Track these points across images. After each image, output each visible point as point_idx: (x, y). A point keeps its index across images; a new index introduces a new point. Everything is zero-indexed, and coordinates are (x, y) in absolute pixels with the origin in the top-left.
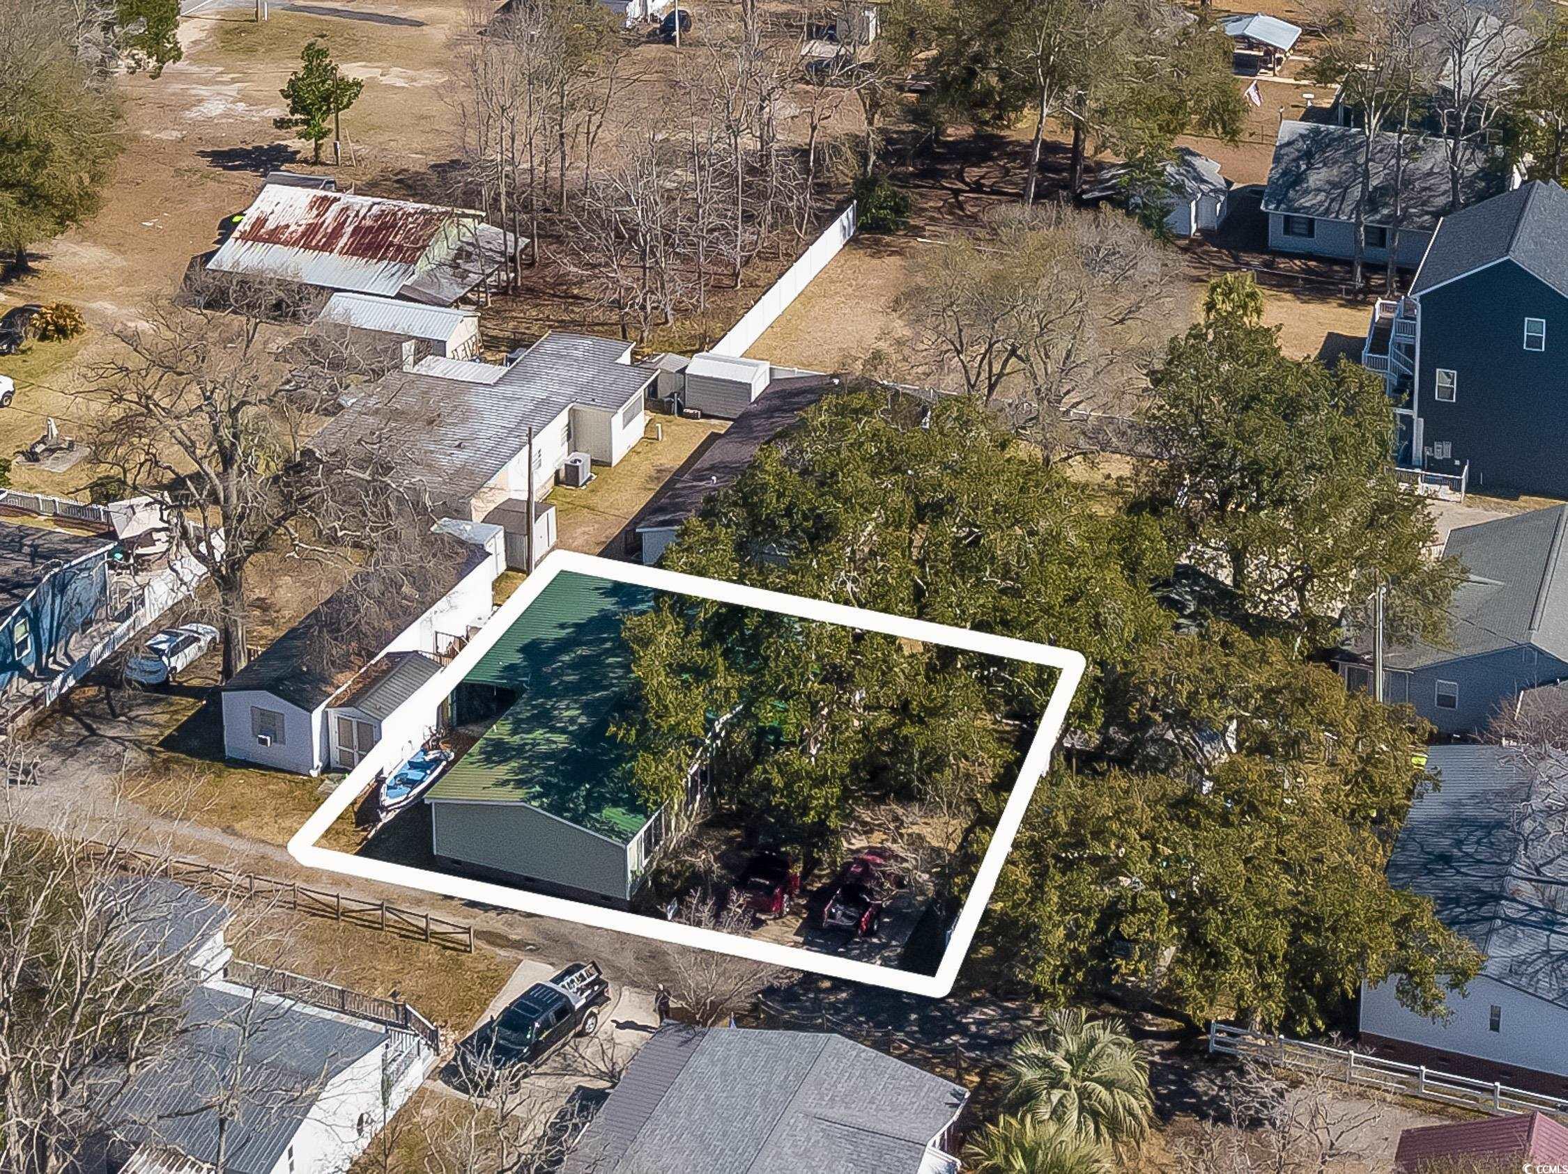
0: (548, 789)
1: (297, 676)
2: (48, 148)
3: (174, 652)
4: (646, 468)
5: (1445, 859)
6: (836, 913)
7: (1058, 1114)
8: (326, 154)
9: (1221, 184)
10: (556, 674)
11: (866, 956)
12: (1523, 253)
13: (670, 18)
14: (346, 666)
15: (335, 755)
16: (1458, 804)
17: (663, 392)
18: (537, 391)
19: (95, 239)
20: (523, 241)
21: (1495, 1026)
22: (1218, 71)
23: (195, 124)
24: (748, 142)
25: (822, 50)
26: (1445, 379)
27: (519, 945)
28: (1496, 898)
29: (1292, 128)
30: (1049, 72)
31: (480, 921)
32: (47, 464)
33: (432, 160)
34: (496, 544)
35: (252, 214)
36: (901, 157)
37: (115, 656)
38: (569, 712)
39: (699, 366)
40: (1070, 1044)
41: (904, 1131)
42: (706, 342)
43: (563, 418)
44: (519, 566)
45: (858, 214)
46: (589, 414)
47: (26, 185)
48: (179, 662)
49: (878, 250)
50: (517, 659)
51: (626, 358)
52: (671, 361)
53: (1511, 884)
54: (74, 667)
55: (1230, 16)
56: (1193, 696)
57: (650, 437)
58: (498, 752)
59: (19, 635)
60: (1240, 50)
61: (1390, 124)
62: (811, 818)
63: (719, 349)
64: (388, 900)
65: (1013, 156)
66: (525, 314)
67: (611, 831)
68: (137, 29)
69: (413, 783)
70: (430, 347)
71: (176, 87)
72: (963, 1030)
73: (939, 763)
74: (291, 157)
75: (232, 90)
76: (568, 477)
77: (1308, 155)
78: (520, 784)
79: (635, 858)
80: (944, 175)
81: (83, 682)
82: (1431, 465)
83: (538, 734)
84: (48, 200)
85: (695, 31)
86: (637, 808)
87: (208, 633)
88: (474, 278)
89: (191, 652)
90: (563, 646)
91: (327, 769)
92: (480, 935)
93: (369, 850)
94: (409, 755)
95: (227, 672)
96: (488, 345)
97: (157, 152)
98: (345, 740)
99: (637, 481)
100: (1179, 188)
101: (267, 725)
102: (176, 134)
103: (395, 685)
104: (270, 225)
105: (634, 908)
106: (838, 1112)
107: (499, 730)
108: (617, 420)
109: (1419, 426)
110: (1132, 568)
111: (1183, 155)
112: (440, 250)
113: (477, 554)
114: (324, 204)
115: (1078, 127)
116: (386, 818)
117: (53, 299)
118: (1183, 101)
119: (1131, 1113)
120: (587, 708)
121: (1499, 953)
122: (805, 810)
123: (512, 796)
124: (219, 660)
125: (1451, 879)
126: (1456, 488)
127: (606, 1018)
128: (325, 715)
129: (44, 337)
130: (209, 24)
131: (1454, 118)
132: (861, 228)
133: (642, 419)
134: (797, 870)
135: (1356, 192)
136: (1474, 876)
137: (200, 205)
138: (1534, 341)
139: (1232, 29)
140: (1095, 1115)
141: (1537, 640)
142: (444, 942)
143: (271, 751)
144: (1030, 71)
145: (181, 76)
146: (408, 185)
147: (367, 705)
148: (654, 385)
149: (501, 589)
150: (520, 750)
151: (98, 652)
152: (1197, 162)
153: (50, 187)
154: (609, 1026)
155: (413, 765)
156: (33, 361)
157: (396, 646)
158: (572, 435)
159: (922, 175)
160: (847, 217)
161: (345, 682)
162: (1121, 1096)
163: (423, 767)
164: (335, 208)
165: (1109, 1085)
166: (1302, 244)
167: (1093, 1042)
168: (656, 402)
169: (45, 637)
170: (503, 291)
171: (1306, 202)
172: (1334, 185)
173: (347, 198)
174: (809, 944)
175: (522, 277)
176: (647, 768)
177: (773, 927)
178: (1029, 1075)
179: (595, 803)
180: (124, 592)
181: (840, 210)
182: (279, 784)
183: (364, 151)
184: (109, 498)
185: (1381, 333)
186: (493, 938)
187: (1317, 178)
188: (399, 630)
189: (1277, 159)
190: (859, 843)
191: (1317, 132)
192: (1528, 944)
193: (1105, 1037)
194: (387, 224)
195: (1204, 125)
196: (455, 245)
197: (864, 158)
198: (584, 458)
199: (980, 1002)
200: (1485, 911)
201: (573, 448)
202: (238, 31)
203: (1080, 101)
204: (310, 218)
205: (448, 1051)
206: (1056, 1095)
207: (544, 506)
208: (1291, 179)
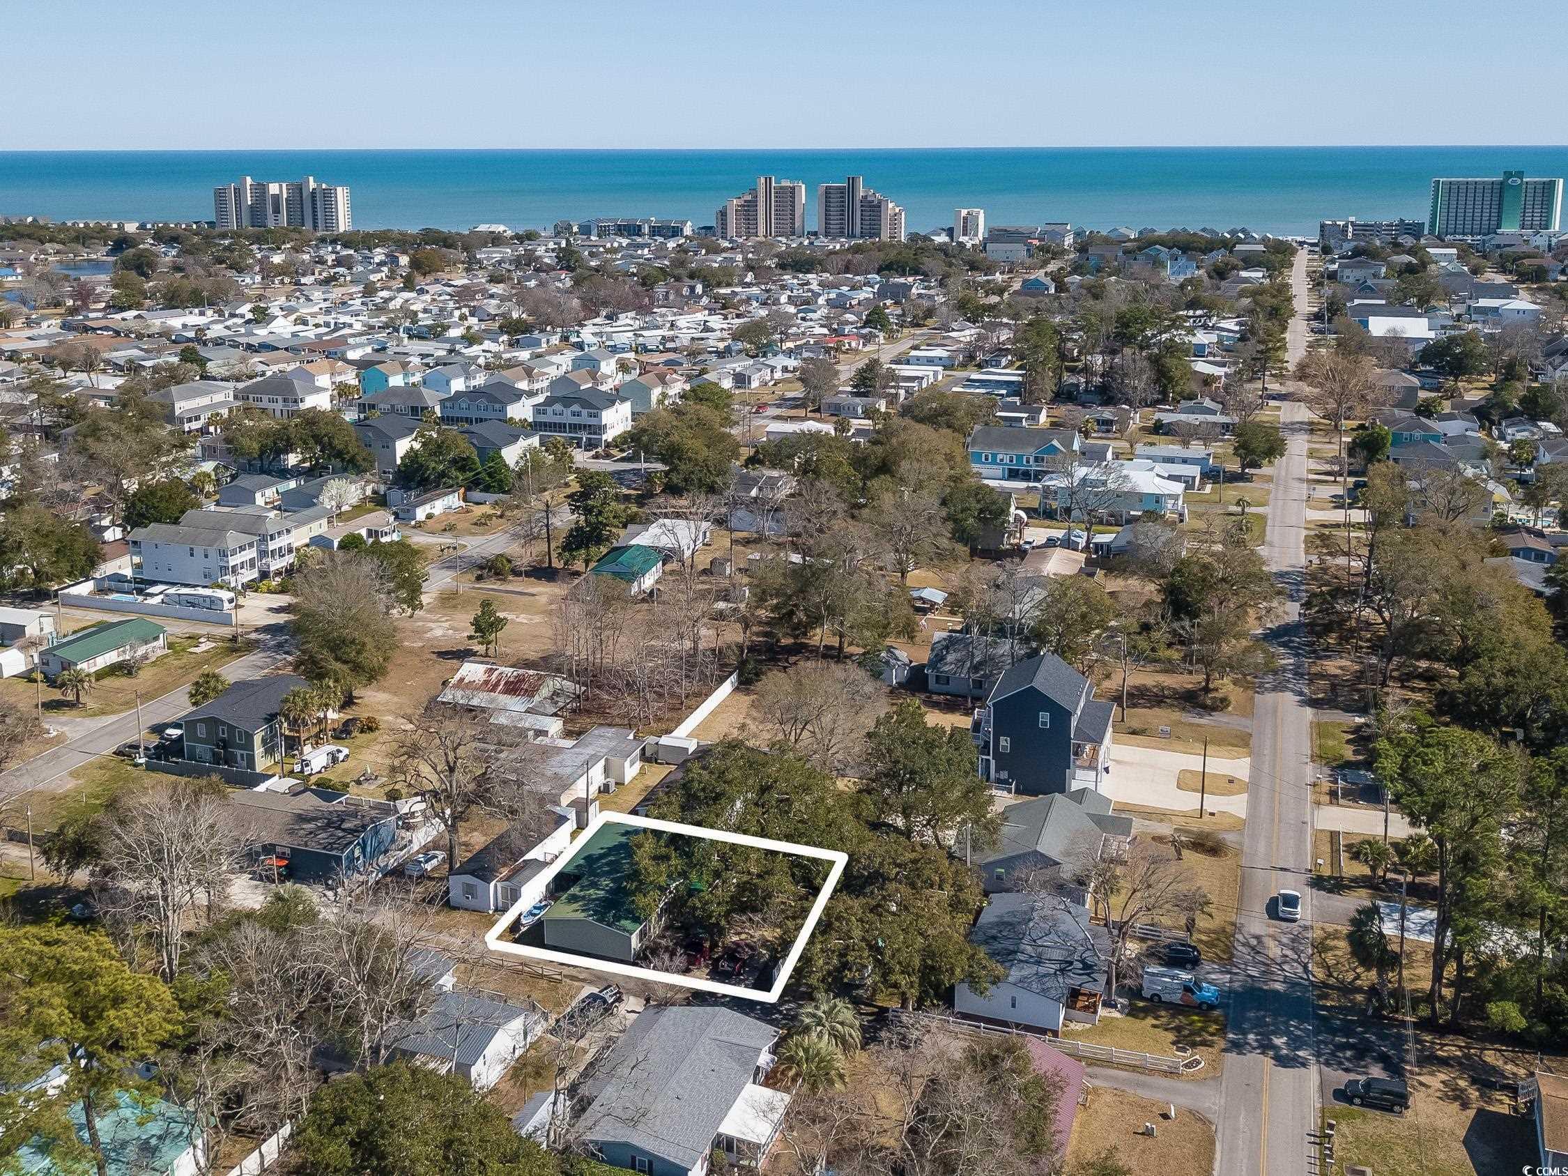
0: (596, 913)
1: (484, 869)
2: (364, 644)
3: (426, 862)
4: (640, 786)
5: (994, 938)
6: (724, 965)
7: (820, 1036)
8: (491, 652)
9: (907, 661)
10: (599, 868)
11: (737, 983)
12: (1039, 683)
13: (652, 592)
14: (505, 865)
15: (500, 904)
16: (1002, 916)
17: (648, 754)
18: (590, 751)
19: (384, 689)
20: (583, 688)
21: (1014, 1006)
22: (906, 610)
23: (429, 639)
24: (688, 644)
25: (721, 605)
26: (1005, 742)
27: (583, 980)
28: (1015, 952)
29: (939, 635)
30: (828, 608)
31: (566, 971)
32: (365, 785)
33: (540, 655)
34: (572, 816)
35: (457, 677)
36: (760, 652)
37: (399, 865)
38: (606, 882)
39: (665, 740)
40: (825, 1007)
41: (753, 1045)
42: (668, 732)
43: (602, 762)
44: (581, 826)
45: (739, 676)
46: (615, 760)
47: (354, 662)
48: (429, 867)
49: (748, 692)
50: (582, 862)
51: (631, 737)
52: (651, 739)
53: (1022, 947)
54: (381, 870)
55: (914, 589)
56: (881, 864)
57: (642, 772)
58: (574, 899)
59: (356, 854)
60: (919, 604)
61: (984, 632)
62: (713, 920)
63: (674, 734)
64: (525, 962)
65: (811, 652)
66: (584, 720)
67: (624, 930)
68: (403, 594)
69: (535, 915)
70: (541, 733)
71: (420, 624)
72: (780, 1012)
73: (770, 896)
74: (475, 654)
75: (446, 625)
76: (605, 789)
77: (947, 648)
78: (583, 911)
79: (635, 942)
80: (779, 660)
81: (385, 876)
82: (999, 781)
83: (591, 891)
84: (363, 668)
85: (665, 597)
86: (637, 920)
87: (441, 855)
88: (561, 704)
89: (435, 862)
90: (602, 856)
91: (496, 910)
92: (566, 976)
93: (516, 941)
94: (533, 904)
95: (451, 868)
96: (568, 734)
97: (411, 652)
98: (505, 897)
99: (636, 791)
100: (887, 663)
101: (469, 890)
102: (421, 644)
103: (527, 873)
104: (466, 681)
105: (634, 964)
106: (724, 1038)
107: (574, 890)
108: (627, 764)
109: (993, 763)
110: (858, 817)
111: (889, 649)
112: (545, 692)
113: (562, 820)
114: (491, 671)
115: (841, 636)
116: (523, 929)
117: (366, 715)
118: (889, 623)
119: (851, 1035)
120: (613, 880)
121: (1015, 974)
122: (710, 917)
123: (581, 916)
124: (447, 866)
125: (997, 946)
126: (1010, 791)
127: (622, 1009)
128: (496, 886)
129: (362, 732)
130: (434, 595)
131: (1012, 628)
132: (741, 683)
133: (638, 765)
134: (707, 945)
135: (968, 664)
136: (1008, 945)
137: (433, 675)
138: (1044, 723)
139: (915, 594)
140: (835, 1036)
141: (1039, 849)
142: (550, 979)
143: (471, 902)
144: (818, 608)
145: (421, 619)
146: (528, 664)
147: (515, 880)
148: (644, 749)
149: (574, 835)
150: (583, 898)
151: (392, 863)
152: (897, 652)
153: (365, 663)
154: (624, 1012)
155: (535, 908)
156: (357, 742)
157: (528, 856)
158: (607, 770)
159: (769, 660)
160: (733, 678)
161: (505, 872)
162: (847, 1028)
163: (540, 908)
164: (496, 673)
165: (842, 1024)
166: (945, 688)
167: (835, 1006)
168: (644, 757)
169: (368, 855)
170: (573, 711)
171: (946, 668)
172: (959, 661)
173: (502, 669)
174: (713, 979)
175: (583, 704)
176: (641, 900)
177: (697, 973)
178: (807, 1021)
179: (617, 918)
180: (403, 838)
181: (731, 674)
182: (475, 917)
183: (508, 651)
184: (395, 799)
185: (977, 726)
186: (573, 978)
187: (950, 658)
188: (528, 850)
189: (932, 650)
190: (735, 938)
191: (951, 637)
192: (1029, 970)
193: (840, 1004)
194: (520, 680)
195: (899, 633)
196: (552, 689)
197: (742, 652)
198: (612, 781)
199: (789, 1002)
200: (1010, 957)
201: (607, 776)
202: (448, 599)
203: (842, 623)
204: (485, 677)
205: (552, 1022)
206: (819, 1029)
207: (593, 801)
208: (938, 659)
